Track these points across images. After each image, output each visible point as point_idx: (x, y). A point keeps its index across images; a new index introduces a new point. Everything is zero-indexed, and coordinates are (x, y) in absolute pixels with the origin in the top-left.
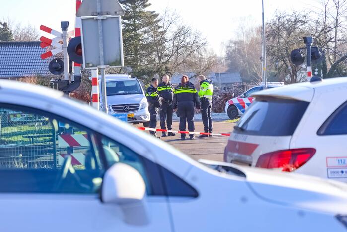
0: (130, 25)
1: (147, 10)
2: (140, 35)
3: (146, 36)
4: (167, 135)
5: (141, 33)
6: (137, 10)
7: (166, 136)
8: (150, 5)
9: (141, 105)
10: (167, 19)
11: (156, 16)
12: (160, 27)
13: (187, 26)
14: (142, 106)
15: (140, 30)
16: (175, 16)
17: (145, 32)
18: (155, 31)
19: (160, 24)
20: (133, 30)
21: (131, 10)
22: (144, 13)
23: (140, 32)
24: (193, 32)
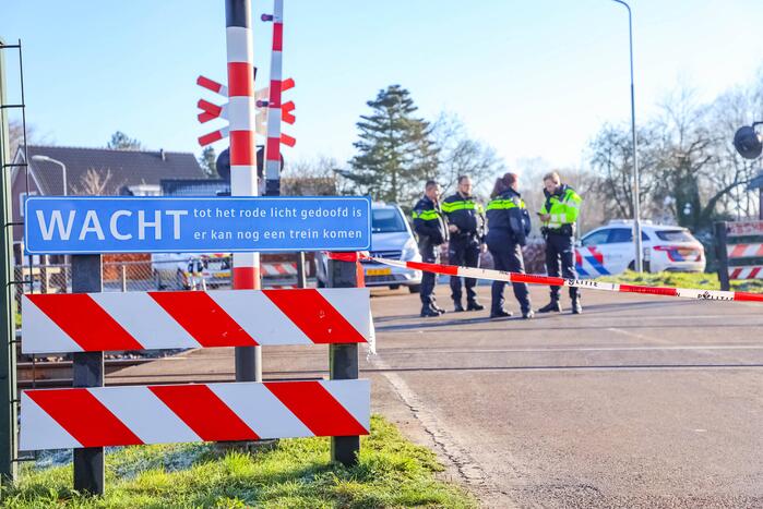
0: (385, 139)
1: (411, 116)
2: (400, 154)
3: (409, 156)
4: (465, 308)
5: (401, 152)
6: (397, 116)
7: (462, 310)
8: (416, 108)
9: (404, 252)
10: (443, 128)
11: (425, 125)
12: (431, 143)
13: (474, 141)
14: (408, 254)
15: (400, 147)
16: (456, 124)
17: (408, 151)
18: (424, 149)
19: (431, 138)
20: (389, 148)
21: (388, 116)
22: (406, 120)
23: (399, 149)
24: (483, 149)
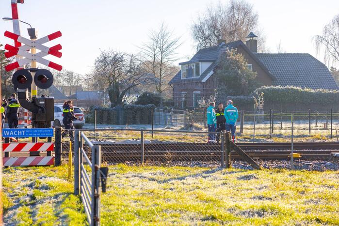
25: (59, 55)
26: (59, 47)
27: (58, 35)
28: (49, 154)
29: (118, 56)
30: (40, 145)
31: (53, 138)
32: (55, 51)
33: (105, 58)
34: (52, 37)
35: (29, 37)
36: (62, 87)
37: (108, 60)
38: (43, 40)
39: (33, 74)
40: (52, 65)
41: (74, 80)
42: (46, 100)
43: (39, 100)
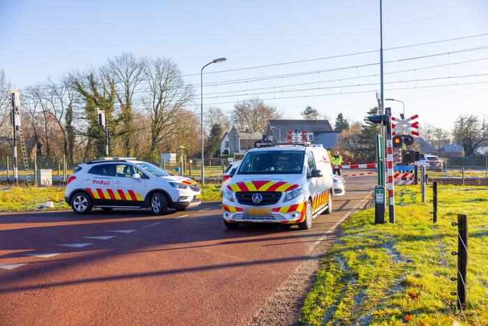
25: (417, 127)
26: (417, 123)
27: (416, 116)
28: (411, 179)
29: (473, 118)
30: (407, 175)
31: (414, 172)
32: (415, 125)
33: (462, 120)
34: (413, 118)
35: (400, 119)
36: (432, 141)
37: (465, 121)
38: (409, 120)
39: (403, 138)
40: (413, 133)
41: (442, 135)
42: (410, 151)
43: (406, 151)
